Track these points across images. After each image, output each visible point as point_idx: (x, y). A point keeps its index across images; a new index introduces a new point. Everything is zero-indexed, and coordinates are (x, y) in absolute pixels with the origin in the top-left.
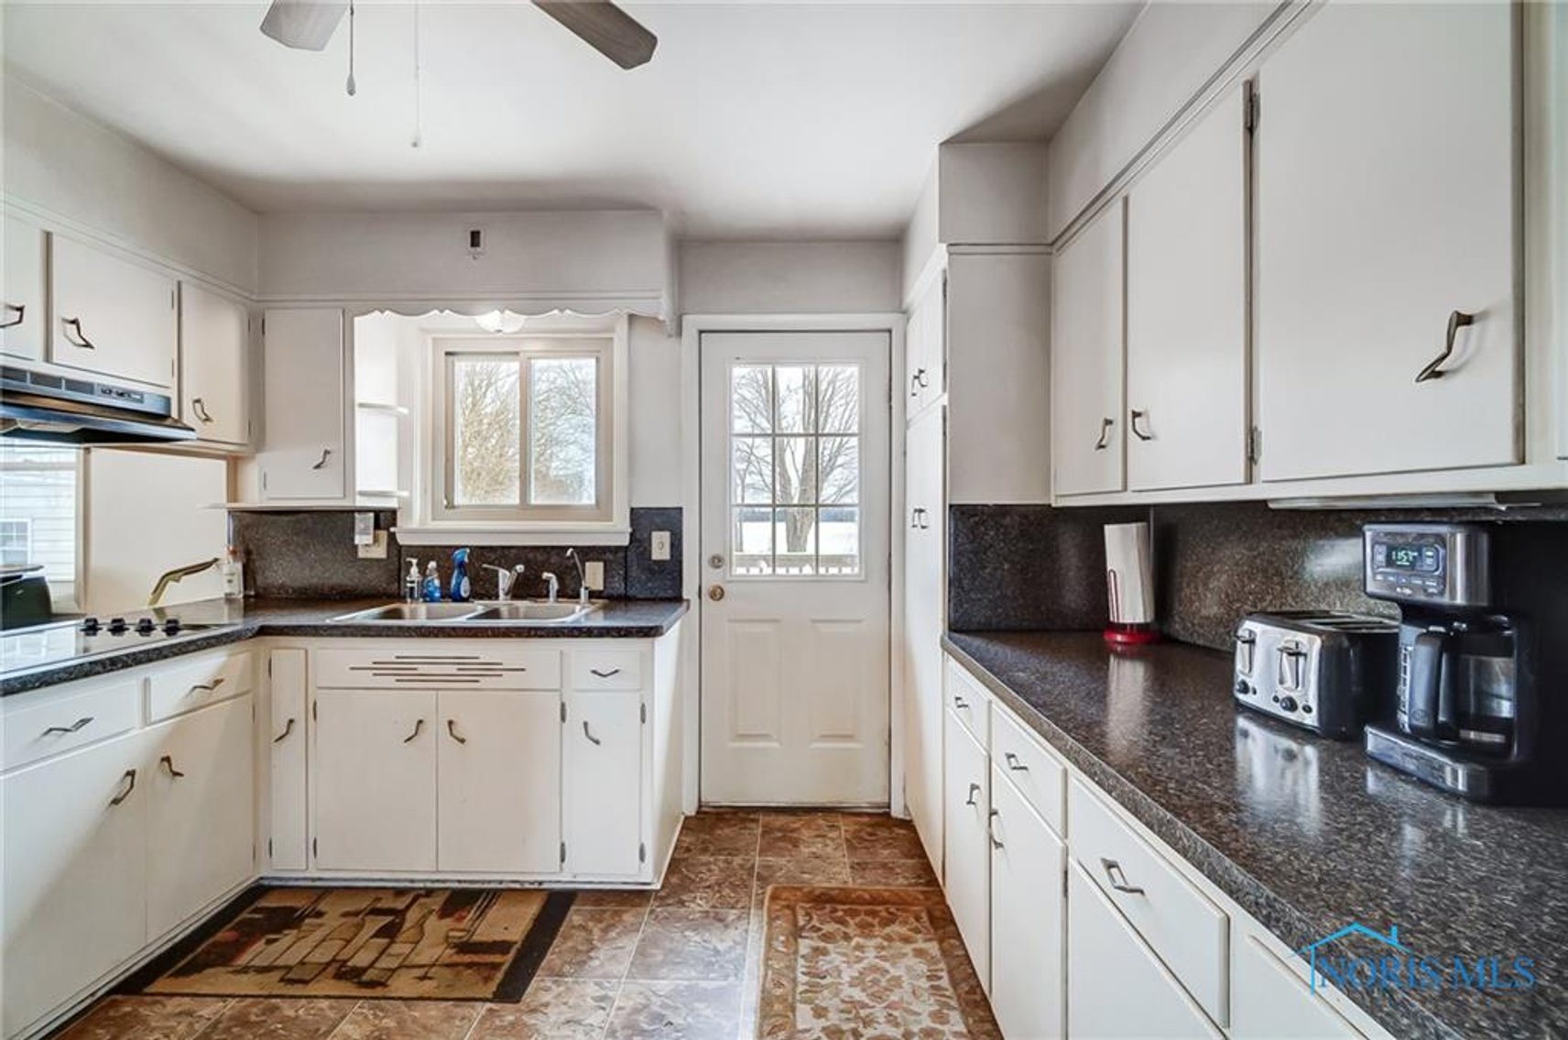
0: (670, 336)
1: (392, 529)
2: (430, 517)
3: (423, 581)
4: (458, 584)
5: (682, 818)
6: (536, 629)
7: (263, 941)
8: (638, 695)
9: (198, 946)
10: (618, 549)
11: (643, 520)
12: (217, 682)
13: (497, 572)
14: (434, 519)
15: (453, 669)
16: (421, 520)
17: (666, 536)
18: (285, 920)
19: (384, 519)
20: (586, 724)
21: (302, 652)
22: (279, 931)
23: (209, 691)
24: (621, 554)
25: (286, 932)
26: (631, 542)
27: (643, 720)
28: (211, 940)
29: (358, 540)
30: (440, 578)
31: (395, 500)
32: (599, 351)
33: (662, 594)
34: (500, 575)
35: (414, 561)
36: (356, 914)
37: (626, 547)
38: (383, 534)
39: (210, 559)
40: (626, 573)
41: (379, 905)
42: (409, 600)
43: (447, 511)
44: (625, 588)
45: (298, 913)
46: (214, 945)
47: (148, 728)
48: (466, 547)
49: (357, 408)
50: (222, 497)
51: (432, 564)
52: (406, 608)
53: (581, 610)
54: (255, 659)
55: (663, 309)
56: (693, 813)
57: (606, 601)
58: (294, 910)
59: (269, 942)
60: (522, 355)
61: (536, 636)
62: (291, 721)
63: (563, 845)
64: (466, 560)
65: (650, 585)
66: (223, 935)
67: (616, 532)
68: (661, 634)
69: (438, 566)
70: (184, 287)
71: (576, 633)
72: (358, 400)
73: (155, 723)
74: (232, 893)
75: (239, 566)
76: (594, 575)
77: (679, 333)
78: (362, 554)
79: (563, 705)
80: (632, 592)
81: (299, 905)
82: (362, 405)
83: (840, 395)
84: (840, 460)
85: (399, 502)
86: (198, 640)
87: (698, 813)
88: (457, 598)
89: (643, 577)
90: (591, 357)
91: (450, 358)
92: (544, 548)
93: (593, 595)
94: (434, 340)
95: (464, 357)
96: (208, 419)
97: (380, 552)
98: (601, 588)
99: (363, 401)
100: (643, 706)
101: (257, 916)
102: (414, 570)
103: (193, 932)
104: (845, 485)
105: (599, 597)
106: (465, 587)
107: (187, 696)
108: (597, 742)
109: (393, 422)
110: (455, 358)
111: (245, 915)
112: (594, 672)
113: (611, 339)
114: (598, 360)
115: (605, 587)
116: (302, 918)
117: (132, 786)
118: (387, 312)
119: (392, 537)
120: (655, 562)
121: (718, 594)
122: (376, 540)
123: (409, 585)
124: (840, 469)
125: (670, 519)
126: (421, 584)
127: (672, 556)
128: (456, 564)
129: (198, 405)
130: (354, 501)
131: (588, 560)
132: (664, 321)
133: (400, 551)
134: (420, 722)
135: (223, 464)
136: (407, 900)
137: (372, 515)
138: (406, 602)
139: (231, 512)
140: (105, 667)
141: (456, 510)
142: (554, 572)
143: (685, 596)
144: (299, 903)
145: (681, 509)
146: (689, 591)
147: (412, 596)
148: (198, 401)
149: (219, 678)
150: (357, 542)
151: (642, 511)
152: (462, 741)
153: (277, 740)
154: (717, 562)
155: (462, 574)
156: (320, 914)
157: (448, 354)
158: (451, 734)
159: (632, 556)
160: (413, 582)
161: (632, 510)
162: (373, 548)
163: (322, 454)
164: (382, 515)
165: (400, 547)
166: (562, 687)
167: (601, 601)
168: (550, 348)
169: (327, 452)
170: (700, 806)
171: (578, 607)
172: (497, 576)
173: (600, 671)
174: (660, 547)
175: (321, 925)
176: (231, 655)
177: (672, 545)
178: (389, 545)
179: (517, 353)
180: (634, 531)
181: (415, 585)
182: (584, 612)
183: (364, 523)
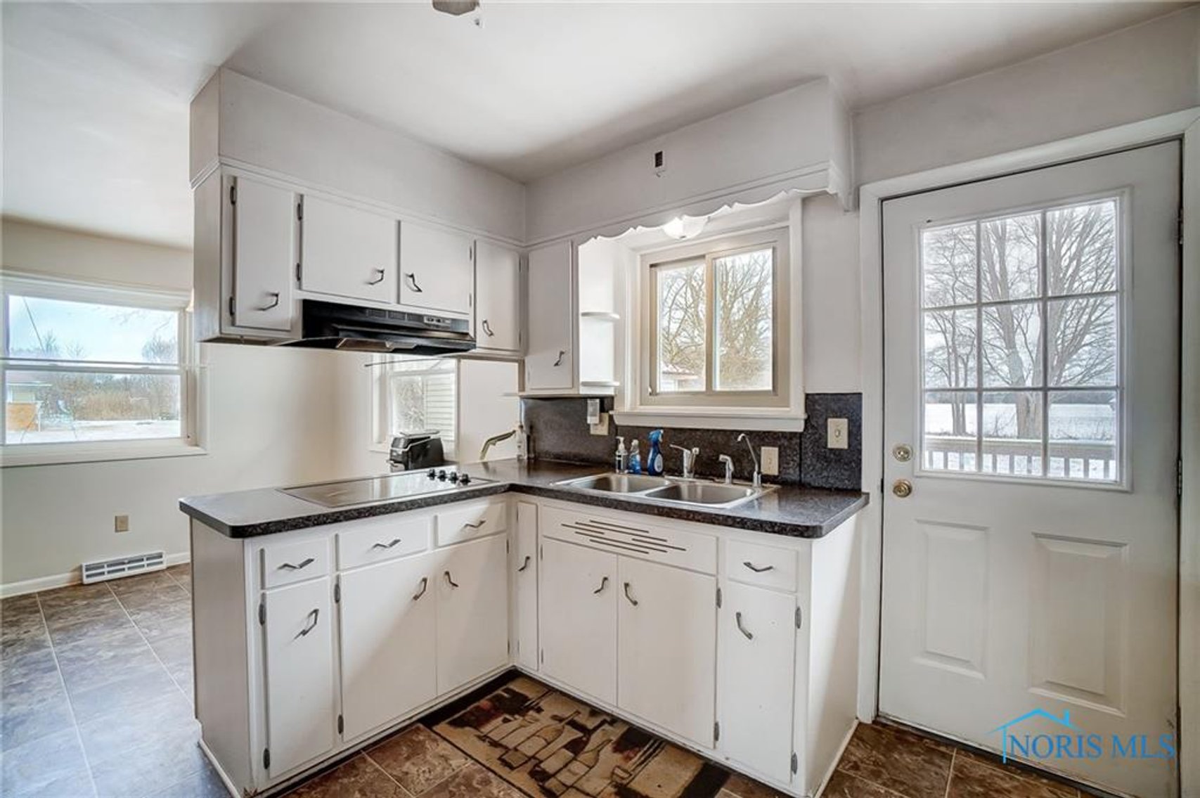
0: (846, 211)
1: (611, 413)
2: (638, 403)
3: (628, 456)
4: (653, 460)
5: (855, 724)
6: (695, 513)
7: (500, 719)
8: (792, 597)
9: (469, 705)
10: (793, 434)
11: (819, 407)
12: (482, 522)
13: (682, 451)
14: (641, 404)
15: (629, 539)
16: (631, 405)
17: (843, 423)
18: (518, 706)
19: (606, 404)
20: (739, 615)
21: (534, 507)
22: (512, 714)
23: (475, 529)
24: (796, 441)
25: (517, 716)
26: (806, 428)
27: (798, 625)
28: (476, 704)
29: (591, 420)
30: (640, 453)
31: (612, 389)
32: (775, 241)
33: (839, 485)
34: (685, 455)
35: (622, 439)
36: (561, 720)
37: (801, 434)
38: (606, 416)
39: (511, 431)
40: (801, 459)
41: (576, 718)
42: (617, 471)
43: (650, 397)
44: (800, 475)
45: (529, 702)
46: (477, 707)
47: (437, 550)
48: (661, 428)
49: (580, 317)
50: (515, 388)
51: (635, 442)
52: (613, 477)
53: (752, 494)
54: (508, 508)
55: (835, 181)
56: (869, 722)
57: (779, 486)
58: (526, 699)
59: (506, 721)
60: (707, 256)
61: (693, 519)
62: (528, 558)
63: (716, 725)
64: (660, 440)
65: (825, 474)
66: (484, 703)
67: (791, 418)
68: (821, 536)
69: (640, 444)
70: (477, 243)
71: (730, 522)
72: (581, 311)
73: (440, 547)
74: (499, 671)
75: (525, 436)
76: (770, 460)
77: (857, 205)
78: (592, 432)
79: (718, 591)
80: (807, 479)
81: (530, 697)
82: (584, 314)
83: (1087, 269)
84: (1087, 339)
85: (615, 392)
86: (468, 491)
87: (874, 722)
88: (653, 473)
89: (819, 465)
90: (767, 248)
91: (653, 269)
92: (725, 431)
93: (766, 479)
94: (642, 256)
95: (665, 267)
96: (492, 334)
97: (603, 430)
98: (776, 473)
99: (586, 311)
100: (798, 609)
101: (506, 695)
102: (621, 446)
103: (472, 693)
104: (1094, 365)
105: (773, 482)
106: (658, 464)
107: (462, 530)
108: (750, 636)
109: (610, 325)
110: (657, 269)
111: (499, 692)
112: (748, 565)
113: (788, 227)
114: (774, 249)
115: (780, 472)
116: (529, 708)
117: (424, 590)
118: (599, 237)
119: (611, 418)
120: (831, 450)
121: (904, 490)
122: (601, 420)
123: (617, 458)
124: (1086, 348)
125: (848, 406)
126: (627, 458)
127: (849, 445)
128: (652, 443)
129: (485, 325)
130: (578, 390)
131: (764, 445)
132: (836, 194)
133: (617, 430)
134: (605, 579)
135: (516, 364)
136: (597, 721)
137: (598, 401)
138: (615, 472)
139: (523, 398)
140: (407, 506)
141: (659, 397)
142: (729, 455)
143: (864, 490)
144: (531, 693)
145: (860, 394)
146: (869, 483)
147: (619, 468)
148: (485, 322)
149: (483, 520)
150: (589, 422)
151: (817, 397)
152: (635, 603)
153: (520, 570)
154: (905, 454)
155: (657, 452)
156: (539, 710)
157: (652, 266)
158: (627, 595)
159: (807, 444)
160: (620, 456)
161: (807, 396)
162: (599, 427)
163: (558, 354)
164: (606, 402)
165: (617, 427)
166: (717, 572)
167: (775, 486)
168: (732, 246)
169: (562, 353)
170: (877, 716)
171: (749, 491)
172: (682, 456)
173: (753, 564)
174: (837, 434)
175: (537, 720)
176: (492, 503)
177: (850, 434)
178: (610, 424)
179: (703, 257)
180: (809, 417)
181: (621, 459)
182: (756, 495)
183: (593, 406)
